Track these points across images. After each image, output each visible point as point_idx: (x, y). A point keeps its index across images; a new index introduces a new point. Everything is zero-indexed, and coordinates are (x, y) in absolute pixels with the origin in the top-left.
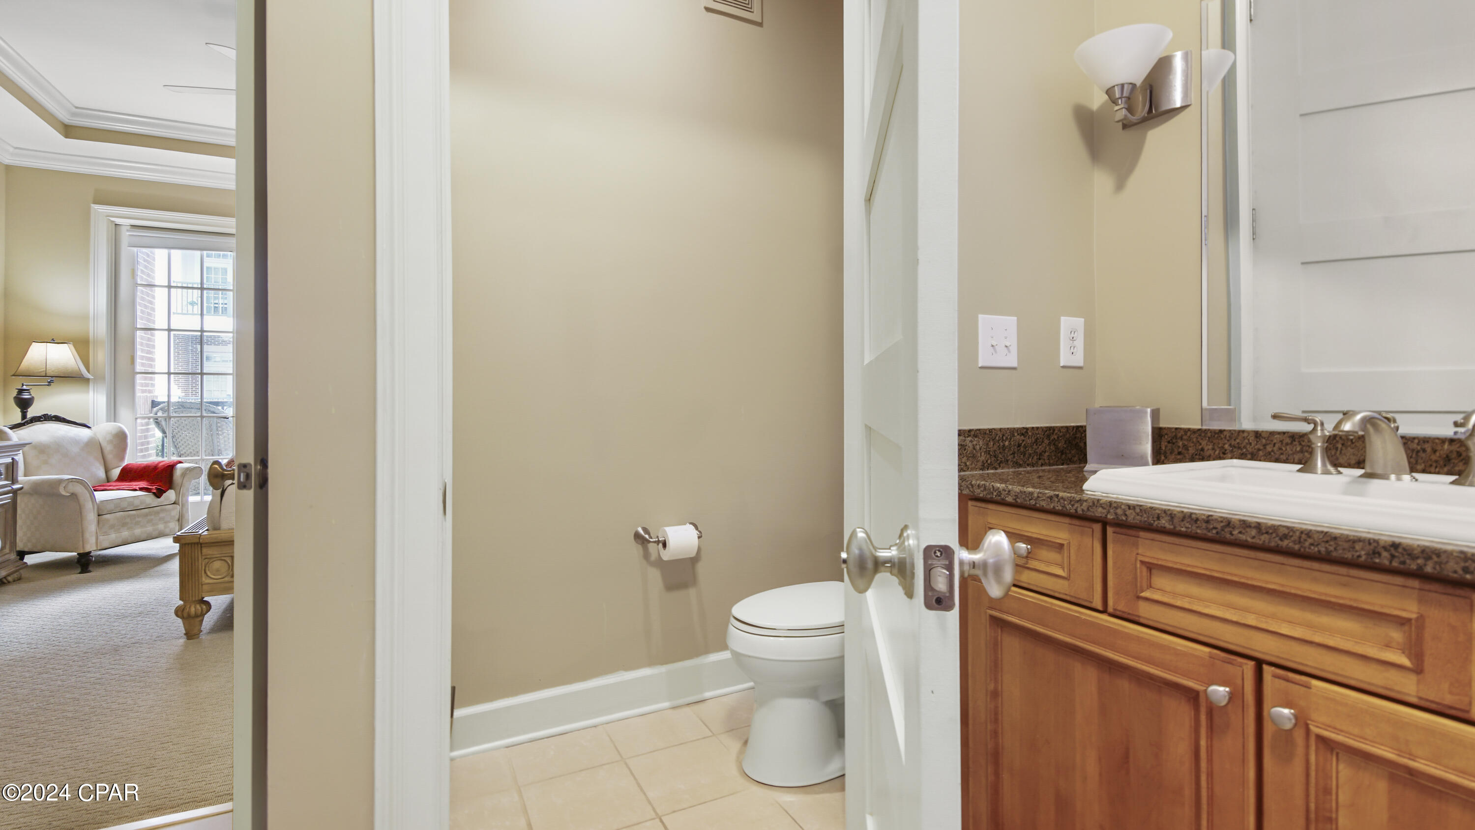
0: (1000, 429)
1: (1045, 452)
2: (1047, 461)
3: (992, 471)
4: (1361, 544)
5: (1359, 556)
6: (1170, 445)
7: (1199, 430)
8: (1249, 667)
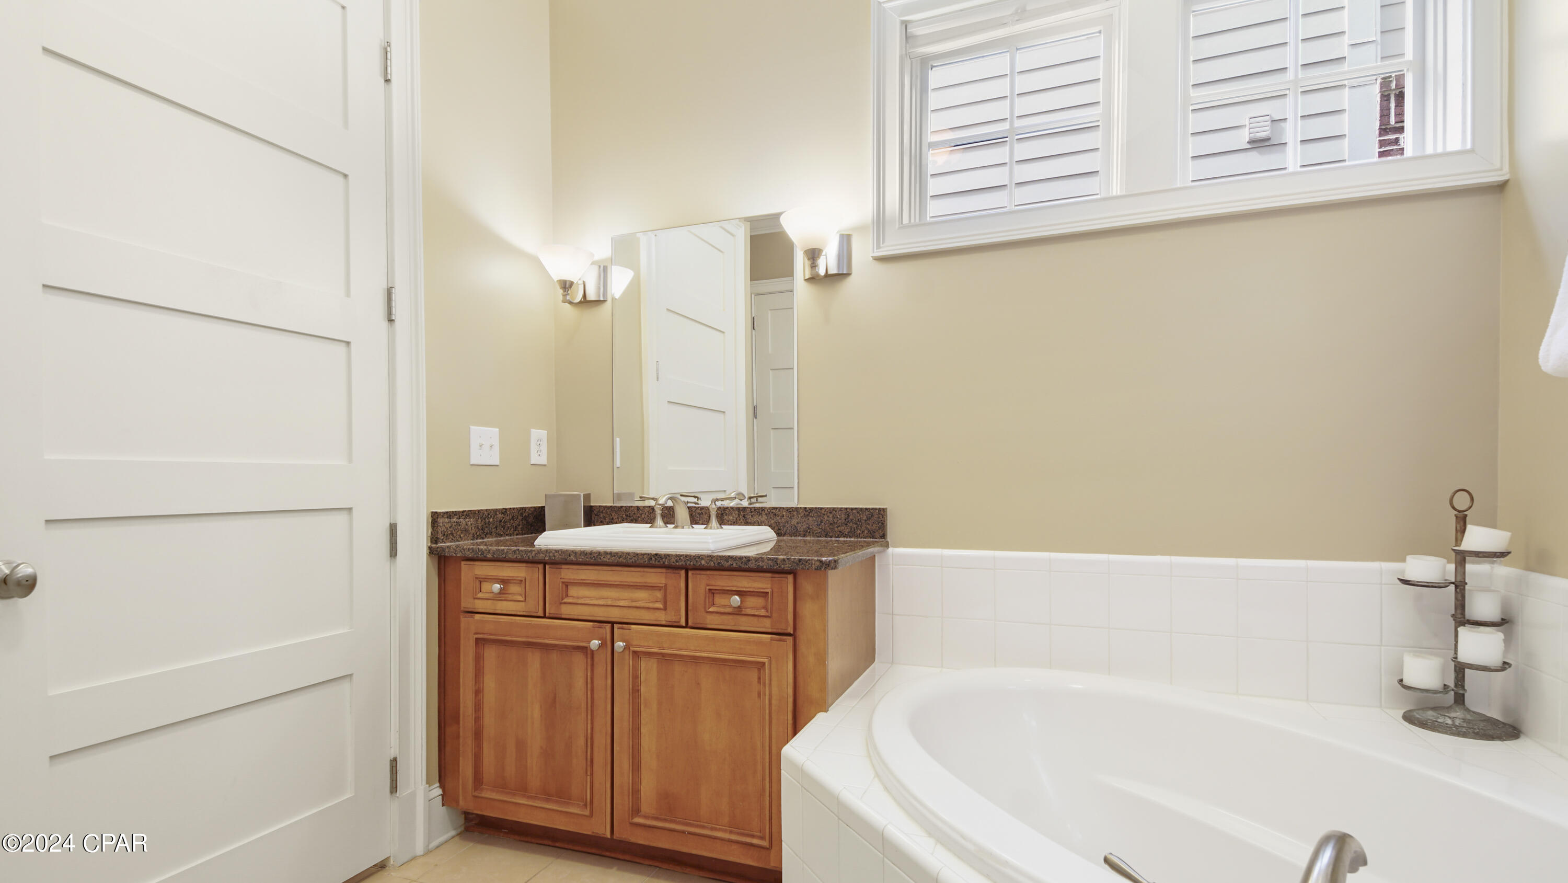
0: (486, 510)
1: (519, 525)
2: (521, 532)
3: (480, 540)
4: (646, 555)
5: (645, 561)
6: (596, 517)
7: (611, 506)
8: (608, 626)
